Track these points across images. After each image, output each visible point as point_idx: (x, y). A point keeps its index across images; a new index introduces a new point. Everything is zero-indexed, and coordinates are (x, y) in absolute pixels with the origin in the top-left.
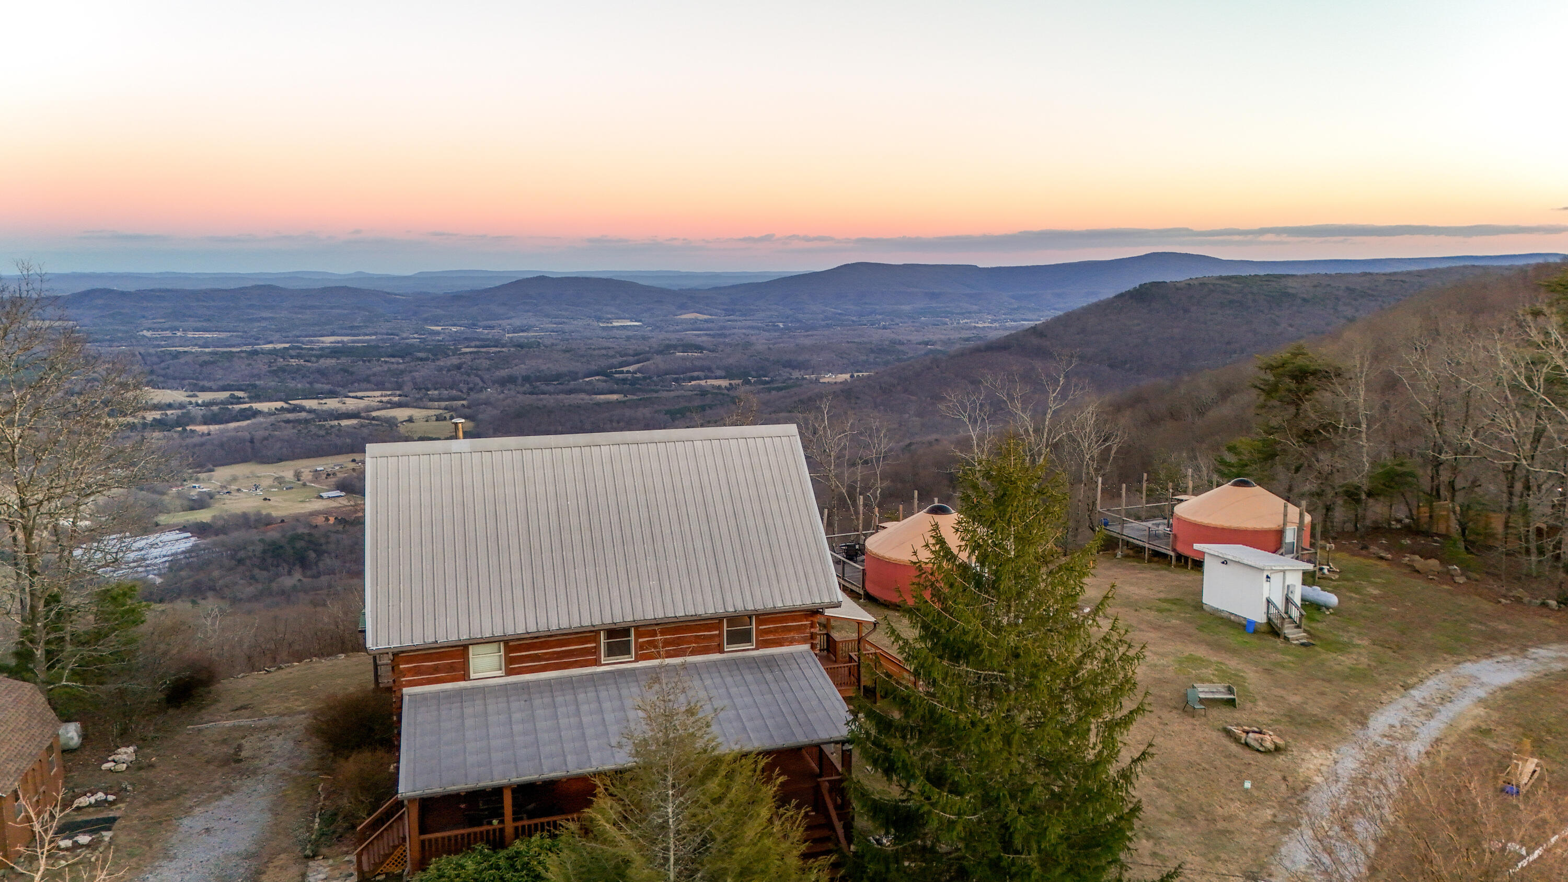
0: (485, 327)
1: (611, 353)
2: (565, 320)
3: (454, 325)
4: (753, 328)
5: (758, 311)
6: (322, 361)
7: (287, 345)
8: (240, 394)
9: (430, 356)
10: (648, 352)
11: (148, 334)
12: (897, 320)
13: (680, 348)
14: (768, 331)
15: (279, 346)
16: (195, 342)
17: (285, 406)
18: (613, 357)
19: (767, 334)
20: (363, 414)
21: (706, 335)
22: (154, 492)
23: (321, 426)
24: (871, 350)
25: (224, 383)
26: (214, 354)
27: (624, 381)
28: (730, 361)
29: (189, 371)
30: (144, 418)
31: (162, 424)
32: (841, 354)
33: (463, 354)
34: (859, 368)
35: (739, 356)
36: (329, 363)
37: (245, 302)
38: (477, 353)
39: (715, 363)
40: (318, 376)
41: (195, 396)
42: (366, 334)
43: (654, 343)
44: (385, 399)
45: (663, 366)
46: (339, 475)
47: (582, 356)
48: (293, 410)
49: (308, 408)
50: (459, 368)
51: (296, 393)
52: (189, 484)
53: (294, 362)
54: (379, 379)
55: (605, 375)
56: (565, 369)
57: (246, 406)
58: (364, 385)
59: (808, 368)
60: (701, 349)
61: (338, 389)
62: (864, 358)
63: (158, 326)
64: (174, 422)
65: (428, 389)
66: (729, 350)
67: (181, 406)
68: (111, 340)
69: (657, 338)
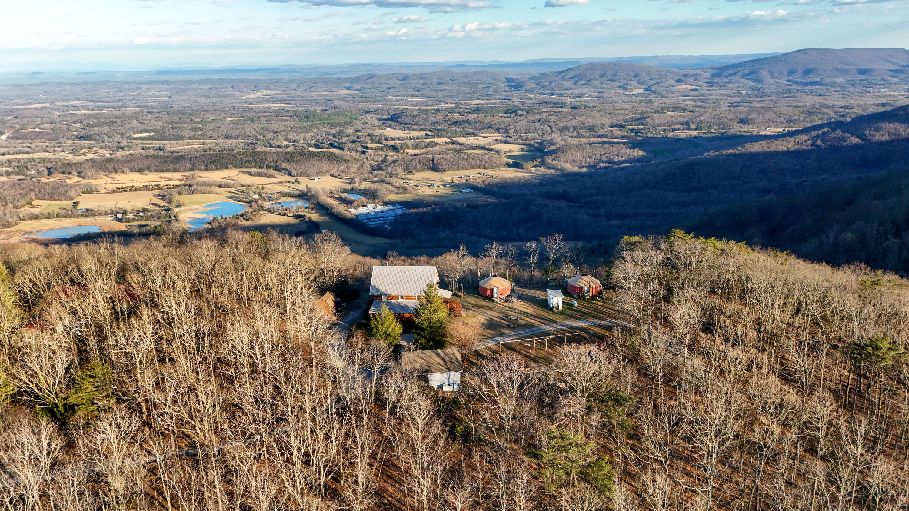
0: (558, 95)
1: (627, 112)
2: (604, 90)
3: (541, 94)
4: (723, 94)
5: (729, 83)
6: (470, 115)
7: (454, 105)
8: (430, 133)
9: (525, 113)
10: (650, 112)
11: (391, 98)
13: (671, 109)
14: (733, 97)
15: (450, 106)
16: (411, 103)
17: (449, 140)
18: (627, 115)
20: (487, 147)
21: (691, 100)
22: (388, 183)
23: (465, 153)
24: (803, 112)
25: (423, 127)
26: (419, 110)
27: (632, 130)
28: (702, 118)
29: (407, 120)
30: (386, 145)
31: (394, 148)
32: (780, 115)
33: (542, 112)
34: (791, 124)
35: (708, 115)
36: (473, 117)
37: (435, 81)
38: (550, 112)
39: (691, 119)
40: (467, 124)
41: (409, 133)
42: (494, 99)
43: (655, 106)
44: (499, 138)
45: (657, 121)
46: (472, 180)
47: (610, 114)
48: (453, 143)
49: (460, 142)
50: (539, 121)
51: (456, 133)
52: (404, 181)
53: (456, 116)
54: (497, 126)
55: (621, 126)
56: (597, 122)
57: (432, 140)
58: (489, 130)
59: (754, 123)
60: (684, 110)
61: (476, 132)
62: (796, 118)
63: (395, 94)
64: (399, 147)
65: (521, 133)
66: (702, 110)
67: (403, 139)
68: (375, 102)
69: (658, 102)
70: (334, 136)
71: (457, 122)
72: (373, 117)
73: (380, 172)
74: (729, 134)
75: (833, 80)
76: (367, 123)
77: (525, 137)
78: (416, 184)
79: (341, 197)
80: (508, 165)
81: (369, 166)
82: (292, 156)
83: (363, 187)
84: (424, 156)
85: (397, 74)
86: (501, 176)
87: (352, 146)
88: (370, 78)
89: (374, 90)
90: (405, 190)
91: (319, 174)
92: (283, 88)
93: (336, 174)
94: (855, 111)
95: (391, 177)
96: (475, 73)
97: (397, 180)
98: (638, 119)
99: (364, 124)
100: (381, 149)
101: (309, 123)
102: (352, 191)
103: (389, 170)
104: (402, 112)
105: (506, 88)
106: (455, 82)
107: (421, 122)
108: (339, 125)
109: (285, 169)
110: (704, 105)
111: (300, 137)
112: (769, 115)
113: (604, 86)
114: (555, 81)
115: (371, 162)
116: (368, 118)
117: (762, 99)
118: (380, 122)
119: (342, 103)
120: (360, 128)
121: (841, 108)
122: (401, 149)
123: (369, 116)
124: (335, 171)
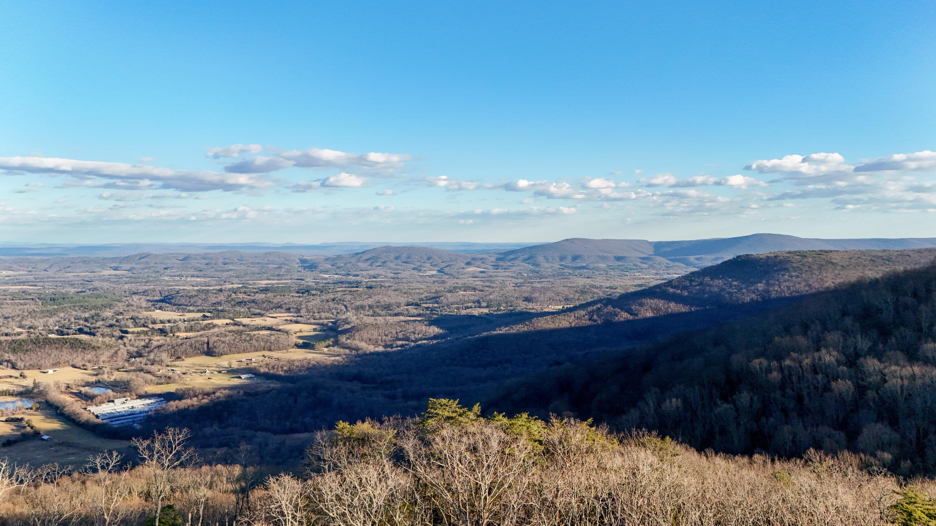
0: (355, 276)
1: (421, 291)
2: (400, 271)
3: (337, 274)
4: (508, 276)
5: (512, 266)
6: (257, 295)
7: (240, 286)
8: (208, 314)
9: (319, 293)
10: (444, 291)
11: (166, 278)
12: (597, 273)
13: (463, 289)
14: (517, 279)
15: (235, 286)
16: (190, 283)
17: (232, 321)
18: (422, 294)
19: (516, 280)
20: (274, 327)
21: (480, 281)
22: (149, 372)
23: (248, 334)
24: (577, 292)
25: (201, 308)
26: (199, 291)
27: (427, 308)
28: (491, 297)
29: (183, 301)
30: (153, 328)
31: (162, 332)
32: (558, 294)
33: (337, 292)
34: (569, 302)
35: (496, 294)
36: (260, 297)
37: (222, 260)
38: (345, 291)
39: (482, 298)
40: (253, 304)
41: (184, 315)
42: (285, 279)
43: (448, 285)
44: (289, 318)
45: (451, 300)
46: (253, 364)
47: (405, 293)
48: (235, 324)
49: (244, 323)
50: (333, 300)
51: (239, 314)
52: (170, 368)
53: (241, 296)
54: (287, 306)
55: (417, 305)
56: (394, 301)
57: (210, 321)
58: (279, 310)
59: (538, 302)
60: (474, 289)
61: (263, 312)
62: (572, 296)
63: (172, 274)
64: (169, 331)
65: (314, 313)
66: (491, 290)
67: (175, 321)
68: (146, 282)
69: (451, 283)
70: (86, 320)
71: (241, 302)
72: (141, 299)
73: (138, 359)
74: (517, 311)
75: (596, 265)
76: (132, 305)
77: (318, 317)
78: (184, 371)
79: (80, 392)
80: (298, 346)
81: (125, 353)
82: (20, 344)
83: (113, 378)
84: (199, 338)
85: (176, 254)
86: (288, 358)
87: (108, 331)
88: (144, 258)
89: (146, 271)
90: (169, 379)
91: (56, 365)
92: (30, 269)
93: (80, 364)
94: (618, 291)
95: (152, 364)
96: (266, 254)
97: (160, 367)
98: (433, 298)
99: (128, 306)
100: (146, 333)
101: (56, 307)
102: (98, 384)
103: (152, 356)
104: (178, 292)
105: (300, 269)
106: (243, 262)
107: (199, 302)
108: (95, 307)
109: (8, 361)
110: (492, 285)
111: (40, 323)
112: (549, 294)
113: (399, 267)
114: (351, 262)
115: (129, 348)
116: (135, 299)
117: (541, 280)
118: (150, 303)
119: (105, 284)
120: (121, 311)
121: (607, 288)
122: (171, 332)
123: (135, 298)
124: (78, 361)
